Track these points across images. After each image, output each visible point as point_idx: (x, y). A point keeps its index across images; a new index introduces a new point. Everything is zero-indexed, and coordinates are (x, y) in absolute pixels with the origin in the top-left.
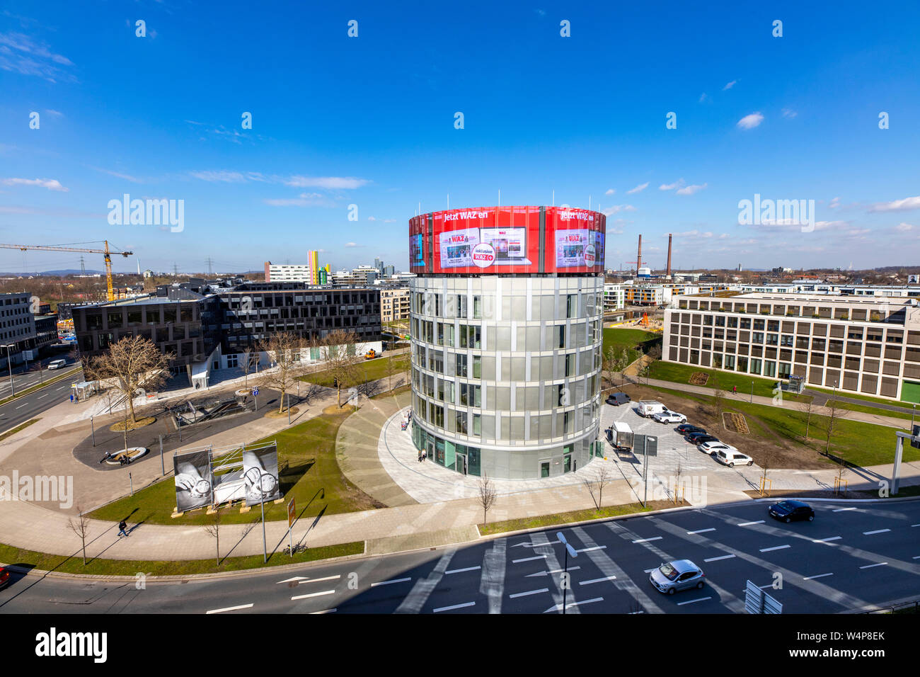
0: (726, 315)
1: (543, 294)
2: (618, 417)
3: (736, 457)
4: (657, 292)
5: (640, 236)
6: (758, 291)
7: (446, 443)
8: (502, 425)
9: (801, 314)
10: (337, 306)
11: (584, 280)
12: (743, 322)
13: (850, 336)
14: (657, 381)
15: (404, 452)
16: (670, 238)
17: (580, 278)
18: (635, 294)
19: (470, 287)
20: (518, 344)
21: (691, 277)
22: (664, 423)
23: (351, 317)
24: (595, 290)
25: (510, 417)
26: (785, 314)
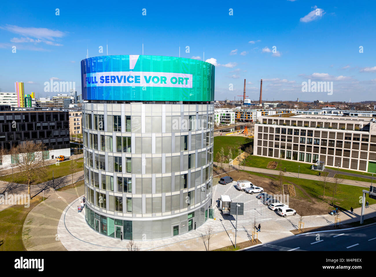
0: (287, 127)
1: (173, 115)
2: (225, 192)
3: (287, 211)
4: (254, 114)
5: (245, 80)
6: (305, 113)
7: (108, 219)
8: (147, 204)
9: (323, 127)
10: (34, 123)
11: (200, 106)
12: (295, 131)
13: (346, 138)
14: (249, 167)
15: (78, 228)
16: (261, 81)
17: (197, 105)
18: (241, 115)
19: (123, 110)
20: (157, 149)
21: (272, 105)
22: (251, 193)
23: (45, 131)
24: (207, 113)
25: (152, 198)
26: (316, 127)
